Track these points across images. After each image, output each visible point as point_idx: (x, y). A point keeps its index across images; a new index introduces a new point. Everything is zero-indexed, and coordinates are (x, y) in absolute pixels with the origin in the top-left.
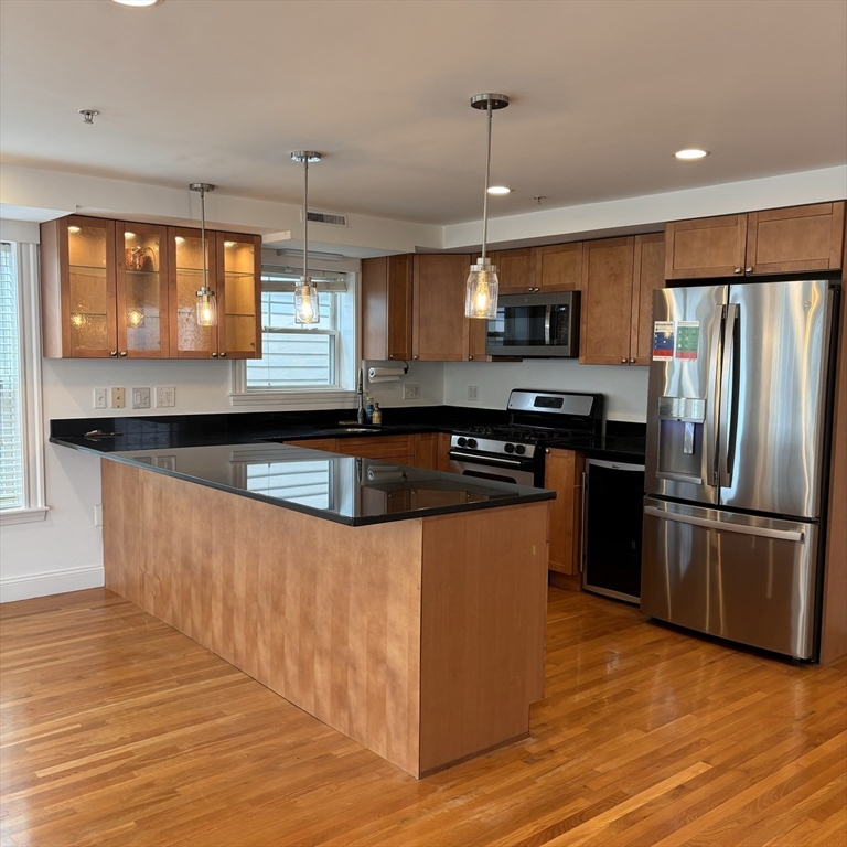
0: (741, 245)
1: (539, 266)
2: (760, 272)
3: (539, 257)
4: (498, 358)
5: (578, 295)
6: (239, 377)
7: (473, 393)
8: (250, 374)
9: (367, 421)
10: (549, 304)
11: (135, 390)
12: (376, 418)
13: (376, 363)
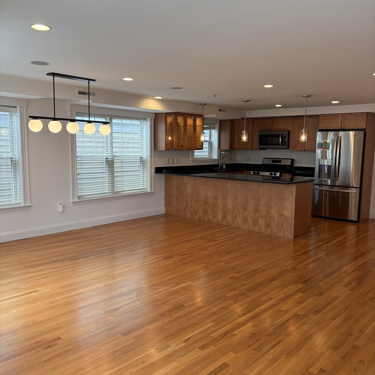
0: (340, 122)
1: (276, 123)
2: (345, 128)
3: (276, 120)
4: (261, 149)
5: (289, 131)
6: (193, 155)
7: (248, 159)
8: (196, 154)
9: (222, 168)
10: (281, 134)
11: (172, 159)
12: (224, 167)
13: (224, 151)
